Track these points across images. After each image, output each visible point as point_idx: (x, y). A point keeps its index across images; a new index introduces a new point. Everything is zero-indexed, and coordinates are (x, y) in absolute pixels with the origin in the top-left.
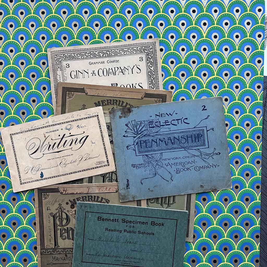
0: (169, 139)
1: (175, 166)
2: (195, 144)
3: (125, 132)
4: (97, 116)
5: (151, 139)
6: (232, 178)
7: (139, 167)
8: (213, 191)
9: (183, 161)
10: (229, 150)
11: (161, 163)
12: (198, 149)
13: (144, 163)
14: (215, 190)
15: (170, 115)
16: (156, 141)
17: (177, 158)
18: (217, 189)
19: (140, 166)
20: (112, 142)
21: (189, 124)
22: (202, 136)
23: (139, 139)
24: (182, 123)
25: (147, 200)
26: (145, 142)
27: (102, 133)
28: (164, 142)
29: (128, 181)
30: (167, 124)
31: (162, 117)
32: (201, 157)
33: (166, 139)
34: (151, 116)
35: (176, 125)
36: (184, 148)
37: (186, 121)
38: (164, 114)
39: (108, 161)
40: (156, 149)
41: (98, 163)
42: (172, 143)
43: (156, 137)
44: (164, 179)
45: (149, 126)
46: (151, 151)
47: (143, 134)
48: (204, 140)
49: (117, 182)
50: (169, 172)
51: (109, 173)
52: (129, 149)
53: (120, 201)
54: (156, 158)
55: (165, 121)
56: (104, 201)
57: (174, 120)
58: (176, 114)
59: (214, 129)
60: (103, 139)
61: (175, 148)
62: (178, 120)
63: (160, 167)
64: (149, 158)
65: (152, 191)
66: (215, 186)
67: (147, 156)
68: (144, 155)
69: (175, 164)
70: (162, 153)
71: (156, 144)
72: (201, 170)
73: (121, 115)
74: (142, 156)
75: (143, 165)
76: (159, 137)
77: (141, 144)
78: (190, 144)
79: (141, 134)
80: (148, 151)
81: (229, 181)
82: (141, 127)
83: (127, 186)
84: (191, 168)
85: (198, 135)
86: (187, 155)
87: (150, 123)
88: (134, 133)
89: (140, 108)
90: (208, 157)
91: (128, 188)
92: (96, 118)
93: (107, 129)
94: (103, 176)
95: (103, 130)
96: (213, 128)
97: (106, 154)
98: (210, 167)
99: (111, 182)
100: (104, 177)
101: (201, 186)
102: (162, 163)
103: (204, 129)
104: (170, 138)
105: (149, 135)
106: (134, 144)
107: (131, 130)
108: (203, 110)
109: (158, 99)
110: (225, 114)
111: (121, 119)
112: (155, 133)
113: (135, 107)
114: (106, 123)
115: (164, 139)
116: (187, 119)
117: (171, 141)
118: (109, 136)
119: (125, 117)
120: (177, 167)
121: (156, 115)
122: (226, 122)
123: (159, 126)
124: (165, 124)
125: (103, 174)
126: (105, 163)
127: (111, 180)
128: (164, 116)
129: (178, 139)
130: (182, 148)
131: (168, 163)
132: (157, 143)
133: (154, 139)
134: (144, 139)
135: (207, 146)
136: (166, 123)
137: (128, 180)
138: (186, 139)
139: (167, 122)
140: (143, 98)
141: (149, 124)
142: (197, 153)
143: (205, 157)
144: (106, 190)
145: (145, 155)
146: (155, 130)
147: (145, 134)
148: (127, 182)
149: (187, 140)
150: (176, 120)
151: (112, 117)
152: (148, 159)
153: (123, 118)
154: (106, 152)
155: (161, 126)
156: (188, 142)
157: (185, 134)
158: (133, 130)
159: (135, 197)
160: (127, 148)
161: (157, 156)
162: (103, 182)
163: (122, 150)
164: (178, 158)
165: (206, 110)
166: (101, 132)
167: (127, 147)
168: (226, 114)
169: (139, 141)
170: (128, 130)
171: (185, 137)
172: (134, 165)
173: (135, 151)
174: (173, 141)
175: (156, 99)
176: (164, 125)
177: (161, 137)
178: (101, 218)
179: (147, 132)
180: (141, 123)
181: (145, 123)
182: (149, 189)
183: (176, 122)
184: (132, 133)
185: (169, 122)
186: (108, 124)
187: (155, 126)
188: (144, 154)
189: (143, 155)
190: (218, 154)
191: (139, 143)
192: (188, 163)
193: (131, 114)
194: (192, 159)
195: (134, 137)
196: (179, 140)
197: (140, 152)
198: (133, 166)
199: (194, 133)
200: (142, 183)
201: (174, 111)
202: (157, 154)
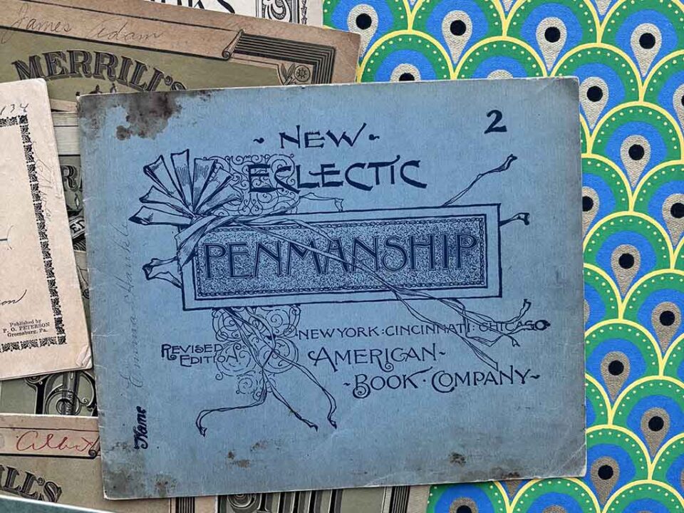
0: (336, 245)
1: (350, 363)
2: (443, 276)
3: (142, 200)
4: (22, 121)
5: (252, 238)
6: (588, 430)
7: (194, 360)
8: (502, 482)
9: (388, 343)
10: (587, 315)
11: (292, 348)
12: (455, 299)
13: (218, 342)
14: (511, 475)
15: (344, 142)
16: (278, 250)
17: (359, 332)
18: (520, 473)
19: (199, 355)
20: (79, 241)
21: (424, 186)
22: (475, 242)
23: (202, 237)
24: (393, 182)
25: (222, 499)
26: (228, 251)
27: (38, 197)
28: (309, 257)
29: (141, 414)
30: (328, 178)
31: (307, 146)
32: (463, 335)
33: (322, 244)
34: (261, 141)
35: (369, 189)
36: (395, 292)
37: (410, 172)
38: (318, 133)
39: (59, 321)
40: (274, 284)
41: (17, 328)
42: (345, 265)
43: (277, 232)
44: (300, 418)
45: (251, 185)
46: (254, 292)
47: (218, 217)
48: (484, 263)
49: (95, 414)
50: (324, 390)
51: (65, 374)
52: (154, 277)
53: (106, 496)
54: (272, 324)
55: (323, 166)
56: (35, 487)
57: (362, 166)
58: (372, 137)
59: (529, 220)
60: (42, 226)
61: (356, 289)
62: (376, 165)
63: (284, 364)
64: (240, 323)
65: (244, 463)
66: (511, 462)
67: (233, 313)
68: (217, 309)
69: (352, 353)
70: (298, 305)
71: (273, 262)
72: (461, 387)
73: (127, 125)
74: (211, 311)
75: (214, 353)
76: (292, 234)
77: (208, 257)
78: (423, 274)
79: (213, 217)
80: (241, 294)
81: (575, 442)
82: (212, 187)
83: (137, 438)
84: (415, 379)
85: (459, 239)
86: (409, 321)
87: (253, 171)
88: (181, 210)
89: (212, 99)
90: (497, 335)
91: (140, 443)
92: (17, 129)
93: (64, 180)
94: (37, 384)
95: (46, 184)
96: (527, 214)
97: (54, 293)
98: (498, 381)
99: (72, 413)
100: (41, 389)
101: (456, 456)
102: (294, 346)
103: (485, 215)
104: (338, 241)
105: (244, 222)
106: (177, 259)
107: (169, 194)
108: (490, 129)
109: (297, 64)
110: (584, 156)
111: (126, 140)
112: (275, 217)
113: (193, 94)
114: (59, 156)
115: (312, 244)
116: (415, 163)
117: (342, 257)
118: (72, 213)
119: (142, 134)
120: (362, 369)
121: (283, 135)
122: (587, 192)
123: (295, 187)
124: (318, 179)
125: (39, 377)
126: (47, 328)
127: (73, 405)
128: (320, 142)
129: (369, 251)
130: (387, 288)
131: (323, 348)
132: (278, 259)
133: (269, 240)
134: (224, 237)
135: (493, 289)
136: (323, 173)
137: (144, 411)
138: (408, 251)
139: (328, 173)
140: (230, 57)
141: (251, 175)
142: (449, 316)
143: (483, 335)
144: (47, 443)
145: (226, 308)
146: (273, 203)
147: (230, 217)
148: (139, 419)
149: (409, 258)
150: (371, 165)
151: (86, 130)
152: (235, 327)
153: (135, 138)
154: (52, 283)
155: (300, 186)
156: (413, 267)
157: (404, 231)
158: (176, 194)
159: (166, 486)
160: (147, 275)
161: (277, 319)
162: (39, 411)
163: (125, 279)
164: (366, 332)
165: (503, 129)
166: (36, 192)
167: (148, 267)
168: (589, 154)
169: (200, 243)
170: (155, 195)
171: (401, 244)
172: (170, 351)
173: (182, 287)
174: (349, 259)
175: (288, 65)
176: (316, 185)
177: (300, 237)
179: (238, 210)
180: (214, 166)
181: (234, 167)
182: (231, 455)
183: (366, 176)
184: (173, 206)
185: (338, 172)
186: (68, 162)
187: (274, 184)
188: (217, 304)
189: (213, 309)
190: (541, 325)
191: (202, 254)
192: (408, 355)
193: (170, 120)
194: (427, 340)
195: (182, 227)
196: (375, 255)
197: (200, 294)
198: (169, 351)
199: (443, 227)
200: (200, 428)
201: (365, 125)
202: (275, 306)
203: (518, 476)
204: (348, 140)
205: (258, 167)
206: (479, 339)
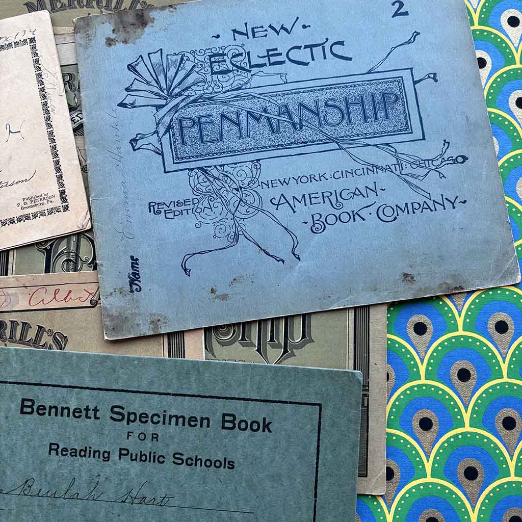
0: (285, 110)
1: (306, 205)
2: (374, 127)
3: (127, 90)
4: (31, 42)
5: (215, 110)
6: (516, 244)
7: (177, 213)
8: (448, 296)
9: (336, 185)
10: (497, 148)
11: (257, 197)
12: (388, 144)
13: (195, 197)
14: (456, 288)
15: (283, 32)
16: (238, 116)
17: (311, 178)
18: (463, 285)
19: (180, 209)
20: (78, 130)
21: (350, 59)
22: (397, 98)
23: (176, 112)
24: (325, 58)
25: (207, 330)
26: (197, 122)
27: (44, 97)
28: (263, 121)
30: (273, 59)
31: (254, 36)
32: (398, 173)
33: (273, 110)
34: (218, 36)
35: (307, 64)
36: (337, 143)
37: (337, 49)
38: (262, 27)
39: (63, 193)
40: (238, 144)
41: (28, 202)
42: (294, 125)
43: (236, 103)
44: (268, 254)
45: (212, 69)
46: (221, 153)
47: (188, 97)
48: (407, 115)
49: (95, 268)
50: (286, 229)
51: (68, 237)
52: (139, 149)
53: (106, 338)
54: (239, 178)
55: (268, 51)
56: (46, 339)
57: (299, 48)
58: (304, 27)
59: (437, 78)
60: (48, 119)
61: (305, 144)
62: (311, 47)
63: (251, 210)
64: (212, 179)
65: (224, 297)
66: (454, 276)
67: (206, 171)
68: (192, 169)
69: (307, 197)
70: (258, 160)
71: (235, 128)
72: (402, 216)
73: (113, 36)
74: (187, 171)
75: (192, 206)
76: (248, 104)
77: (181, 128)
78: (359, 126)
79: (183, 97)
80: (211, 155)
81: (506, 254)
82: (182, 74)
83: (132, 283)
84: (363, 213)
85: (384, 98)
86: (352, 165)
87: (213, 59)
88: (157, 94)
89: (178, 11)
90: (425, 171)
91: (135, 287)
92: (27, 47)
93: (65, 84)
94: (45, 249)
95: (51, 86)
96: (435, 74)
97: (58, 170)
98: (433, 208)
99: (75, 270)
100: (48, 252)
101: (406, 275)
102: (258, 195)
103: (402, 77)
104: (286, 106)
105: (209, 99)
106: (156, 132)
107: (148, 83)
108: (396, 14)
110: (472, 28)
111: (113, 47)
112: (233, 92)
113: (163, 8)
114: (61, 66)
115: (265, 111)
116: (342, 43)
117: (291, 118)
118: (71, 109)
119: (125, 42)
120: (316, 209)
121: (235, 31)
122: (480, 54)
123: (248, 68)
124: (266, 60)
125: (46, 241)
126: (52, 200)
127: (76, 264)
128: (265, 33)
129: (313, 112)
130: (330, 140)
131: (282, 194)
132: (238, 125)
133: (229, 110)
134: (192, 112)
135: (418, 134)
136: (269, 56)
137: (137, 259)
138: (343, 108)
139: (272, 55)
141: (211, 63)
142: (384, 158)
143: (415, 172)
144: (55, 298)
145: (198, 168)
146: (231, 82)
147: (196, 96)
148: (133, 267)
149: (346, 115)
150: (306, 47)
151: (81, 41)
152: (208, 183)
153: (120, 46)
154: (57, 163)
155: (251, 67)
156: (350, 122)
157: (339, 94)
158: (154, 83)
159: (159, 323)
160: (133, 147)
161: (242, 173)
162: (47, 270)
163: (116, 152)
164: (317, 178)
165: (406, 13)
166: (43, 93)
167: (134, 141)
168: (476, 26)
169: (174, 118)
170: (137, 85)
171: (338, 104)
172: (156, 207)
173: (162, 154)
174: (296, 120)
176: (265, 65)
177: (255, 106)
178: (33, 404)
179: (203, 90)
180: (182, 59)
181: (197, 57)
182: (213, 291)
183: (304, 55)
184: (151, 92)
185: (280, 54)
186: (67, 70)
187: (231, 67)
188: (192, 165)
189: (189, 169)
190: (460, 160)
191: (176, 126)
192: (354, 194)
193: (146, 29)
194: (368, 180)
195: (159, 107)
196: (318, 115)
197: (178, 159)
198: (154, 208)
199: (371, 89)
200: (185, 270)
201: (298, 18)
202: (239, 163)
203: (463, 289)
204: (286, 30)
205: (216, 56)
206: (412, 176)
